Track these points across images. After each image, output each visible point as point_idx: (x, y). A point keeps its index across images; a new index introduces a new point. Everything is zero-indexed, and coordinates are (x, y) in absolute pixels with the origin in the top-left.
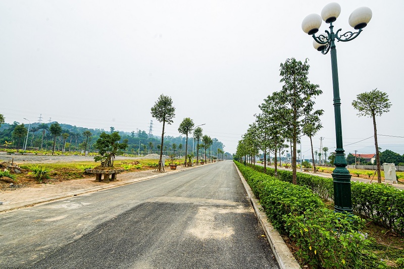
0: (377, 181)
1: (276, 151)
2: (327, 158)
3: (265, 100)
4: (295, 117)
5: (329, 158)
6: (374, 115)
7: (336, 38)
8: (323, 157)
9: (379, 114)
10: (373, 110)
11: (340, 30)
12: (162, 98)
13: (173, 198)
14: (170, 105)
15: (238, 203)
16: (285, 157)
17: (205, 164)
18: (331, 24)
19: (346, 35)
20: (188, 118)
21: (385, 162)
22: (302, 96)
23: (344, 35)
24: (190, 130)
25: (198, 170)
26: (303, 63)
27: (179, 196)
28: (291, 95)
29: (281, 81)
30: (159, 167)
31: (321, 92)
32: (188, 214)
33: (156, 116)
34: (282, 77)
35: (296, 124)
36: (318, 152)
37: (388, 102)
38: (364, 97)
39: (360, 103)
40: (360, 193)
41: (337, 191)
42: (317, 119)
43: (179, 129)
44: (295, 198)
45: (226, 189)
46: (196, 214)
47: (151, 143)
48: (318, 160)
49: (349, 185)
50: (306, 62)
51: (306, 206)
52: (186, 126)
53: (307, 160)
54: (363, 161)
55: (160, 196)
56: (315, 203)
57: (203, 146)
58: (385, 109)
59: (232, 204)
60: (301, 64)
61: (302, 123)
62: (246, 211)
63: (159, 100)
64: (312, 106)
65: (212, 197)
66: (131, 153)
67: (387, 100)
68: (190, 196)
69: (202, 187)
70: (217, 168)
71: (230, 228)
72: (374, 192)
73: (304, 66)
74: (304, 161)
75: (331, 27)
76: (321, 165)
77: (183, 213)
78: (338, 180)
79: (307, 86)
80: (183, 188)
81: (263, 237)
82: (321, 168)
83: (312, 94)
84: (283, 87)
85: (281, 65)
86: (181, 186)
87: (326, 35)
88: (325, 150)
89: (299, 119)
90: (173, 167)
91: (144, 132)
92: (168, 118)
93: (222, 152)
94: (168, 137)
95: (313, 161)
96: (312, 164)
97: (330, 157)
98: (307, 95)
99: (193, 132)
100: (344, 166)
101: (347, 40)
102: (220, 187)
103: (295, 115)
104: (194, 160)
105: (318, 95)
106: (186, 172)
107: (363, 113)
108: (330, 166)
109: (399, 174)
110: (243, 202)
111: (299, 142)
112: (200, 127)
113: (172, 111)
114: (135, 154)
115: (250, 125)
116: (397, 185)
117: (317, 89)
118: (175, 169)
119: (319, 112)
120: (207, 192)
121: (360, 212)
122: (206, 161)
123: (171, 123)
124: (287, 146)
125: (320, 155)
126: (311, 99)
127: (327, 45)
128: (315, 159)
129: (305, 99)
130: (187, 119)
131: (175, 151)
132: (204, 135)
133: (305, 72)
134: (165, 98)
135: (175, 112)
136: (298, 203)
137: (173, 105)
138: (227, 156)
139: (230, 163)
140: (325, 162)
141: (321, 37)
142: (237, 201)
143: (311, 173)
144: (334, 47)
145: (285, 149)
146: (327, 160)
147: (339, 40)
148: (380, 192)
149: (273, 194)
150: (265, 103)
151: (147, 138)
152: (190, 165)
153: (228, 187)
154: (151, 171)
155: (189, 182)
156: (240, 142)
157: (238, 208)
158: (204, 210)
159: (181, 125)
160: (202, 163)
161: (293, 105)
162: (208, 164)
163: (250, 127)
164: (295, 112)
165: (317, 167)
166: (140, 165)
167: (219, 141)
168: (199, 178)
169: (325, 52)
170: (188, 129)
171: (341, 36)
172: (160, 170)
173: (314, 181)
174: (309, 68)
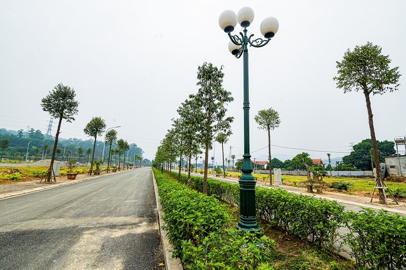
0: (269, 184)
1: (190, 157)
2: (234, 164)
3: (183, 104)
4: (209, 122)
5: (236, 165)
6: (269, 129)
7: (248, 43)
8: (231, 164)
9: (272, 128)
10: (268, 125)
11: (253, 35)
12: (60, 88)
13: (48, 221)
14: (71, 99)
15: (141, 219)
16: (201, 163)
17: (118, 172)
18: (245, 28)
19: (257, 41)
20: (98, 117)
21: (274, 168)
22: (216, 102)
23: (255, 41)
24: (100, 132)
25: (107, 179)
26: (219, 70)
27: (60, 217)
28: (207, 100)
29: (198, 84)
30: (48, 177)
31: (232, 99)
32: (61, 247)
33: (50, 110)
34: (199, 81)
35: (209, 129)
36: (228, 159)
37: (278, 119)
38: (263, 114)
39: (260, 118)
40: (262, 198)
41: (243, 200)
42: (228, 126)
43: (85, 130)
44: (200, 214)
45: (134, 201)
46: (74, 243)
47: (46, 147)
48: (227, 166)
49: (254, 192)
50: (222, 69)
51: (210, 224)
52: (95, 127)
53: (219, 166)
54: (259, 167)
55: (27, 220)
56: (222, 218)
57: (117, 151)
58: (276, 125)
59: (133, 222)
60: (217, 70)
61: (214, 128)
62: (150, 228)
63: (55, 90)
64: (224, 112)
65: (110, 213)
66: (14, 159)
67: (277, 118)
68: (78, 216)
69: (102, 200)
70: (131, 176)
71: (119, 261)
72: (273, 197)
73: (219, 72)
74: (216, 167)
75: (245, 31)
76: (229, 171)
77: (54, 245)
78: (244, 187)
79: (221, 91)
80: (74, 204)
81: (161, 266)
82: (230, 173)
83: (225, 100)
84: (199, 90)
85: (199, 68)
86: (72, 202)
87: (240, 37)
88: (233, 157)
89: (213, 125)
90: (71, 176)
91: (38, 132)
92: (67, 114)
93: (140, 158)
94: (74, 139)
95: (223, 167)
96: (222, 169)
97: (237, 163)
98: (221, 100)
99: (104, 134)
100: (250, 172)
101: (258, 46)
102: (126, 199)
103: (209, 120)
104: (103, 167)
105: (230, 101)
106: (88, 183)
107: (262, 126)
108: (236, 171)
109: (283, 177)
110: (148, 216)
111: (211, 148)
112: (114, 129)
113: (74, 106)
114: (20, 159)
115: (169, 131)
116: (282, 186)
117: (230, 96)
118: (74, 179)
119: (230, 120)
120: (106, 208)
121: (261, 217)
122: (119, 168)
123: (72, 120)
124: (201, 153)
125: (229, 161)
126: (223, 105)
127: (240, 49)
128: (225, 165)
129: (219, 104)
130: (96, 119)
131: (82, 156)
132: (118, 139)
133: (220, 79)
134: (66, 88)
135: (78, 108)
136: (202, 220)
137: (75, 99)
138: (146, 163)
139: (148, 169)
140: (233, 167)
141: (236, 37)
142: (141, 216)
143: (221, 179)
144: (246, 51)
145: (199, 155)
146: (234, 166)
147: (252, 45)
148: (278, 197)
149: (176, 209)
150: (182, 106)
151: (42, 139)
152: (97, 173)
153: (136, 198)
154: (34, 182)
155: (87, 194)
156: (159, 148)
157: (139, 226)
158: (90, 236)
159: (89, 125)
160: (114, 171)
161: (208, 109)
162: (122, 171)
163: (168, 132)
164: (209, 118)
165: (226, 172)
166: (17, 175)
167: (138, 147)
168: (102, 189)
169: (238, 56)
170: (97, 131)
171: (253, 41)
172: (49, 180)
173: (223, 187)
174: (224, 76)
